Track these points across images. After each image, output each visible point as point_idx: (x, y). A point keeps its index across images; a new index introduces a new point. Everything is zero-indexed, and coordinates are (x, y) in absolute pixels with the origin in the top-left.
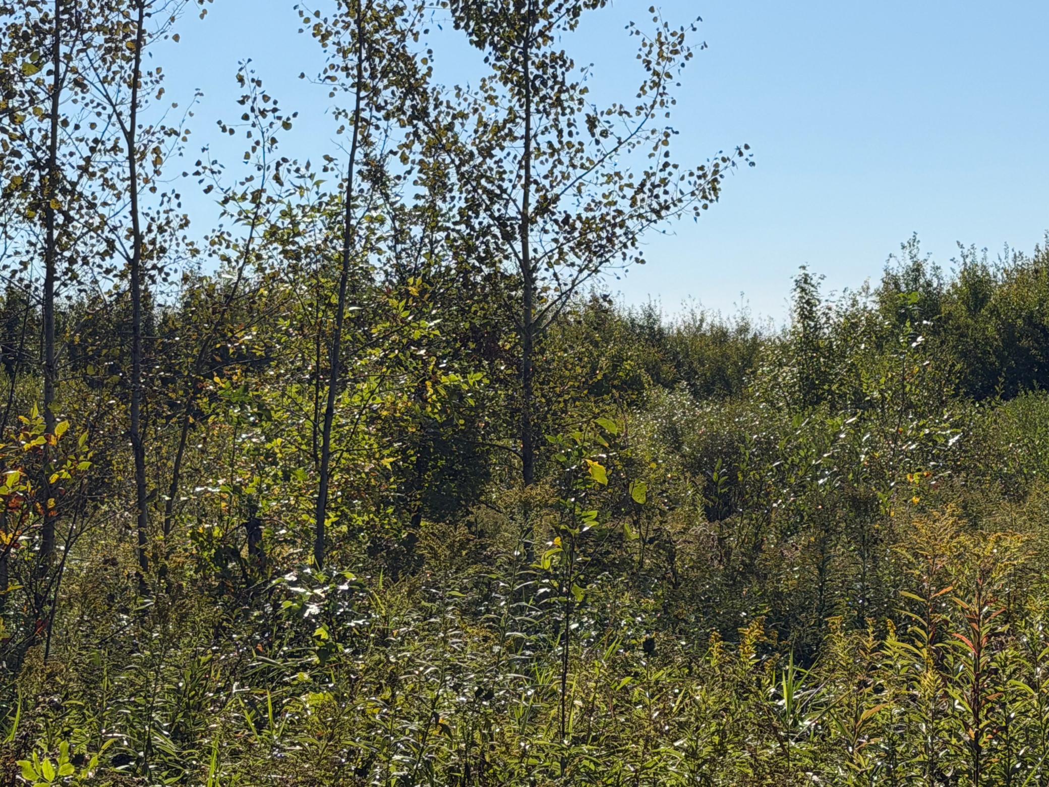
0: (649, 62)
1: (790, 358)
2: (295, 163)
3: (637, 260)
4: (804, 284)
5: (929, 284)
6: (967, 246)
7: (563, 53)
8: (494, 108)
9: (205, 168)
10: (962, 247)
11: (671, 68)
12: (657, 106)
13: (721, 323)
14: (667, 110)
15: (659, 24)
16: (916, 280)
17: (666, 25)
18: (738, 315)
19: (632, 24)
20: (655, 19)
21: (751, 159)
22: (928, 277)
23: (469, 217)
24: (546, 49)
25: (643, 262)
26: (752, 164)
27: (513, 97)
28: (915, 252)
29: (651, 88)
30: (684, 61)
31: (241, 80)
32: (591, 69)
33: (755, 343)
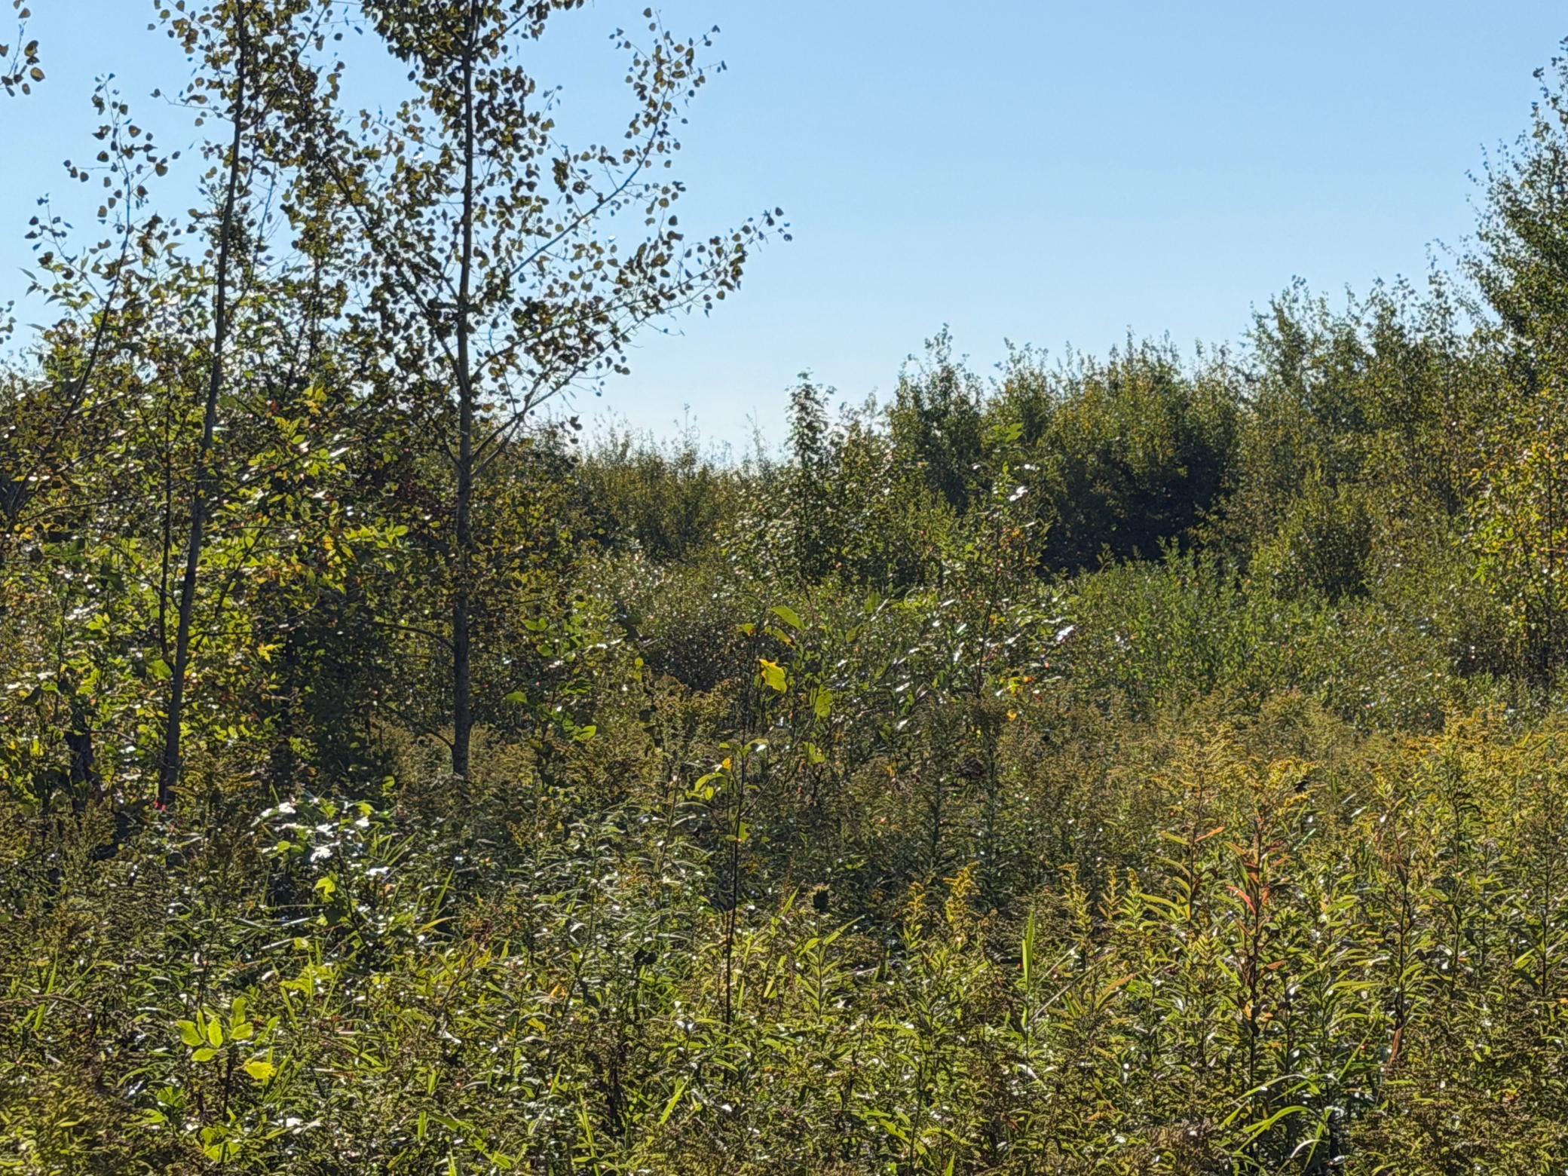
0: (643, 88)
1: (784, 506)
2: (173, 223)
3: (617, 368)
4: (805, 399)
5: (964, 401)
6: (1019, 347)
7: (520, 70)
8: (417, 145)
9: (43, 228)
10: (1012, 347)
11: (676, 96)
12: (654, 150)
13: (653, 449)
14: (667, 157)
15: (658, 34)
16: (945, 394)
17: (667, 36)
18: (681, 438)
19: (620, 32)
20: (652, 27)
21: (787, 231)
22: (963, 389)
23: (386, 302)
24: (497, 63)
25: (626, 371)
26: (788, 237)
27: (445, 130)
28: (945, 352)
29: (646, 124)
30: (692, 87)
31: (99, 103)
32: (558, 94)
33: (704, 483)
